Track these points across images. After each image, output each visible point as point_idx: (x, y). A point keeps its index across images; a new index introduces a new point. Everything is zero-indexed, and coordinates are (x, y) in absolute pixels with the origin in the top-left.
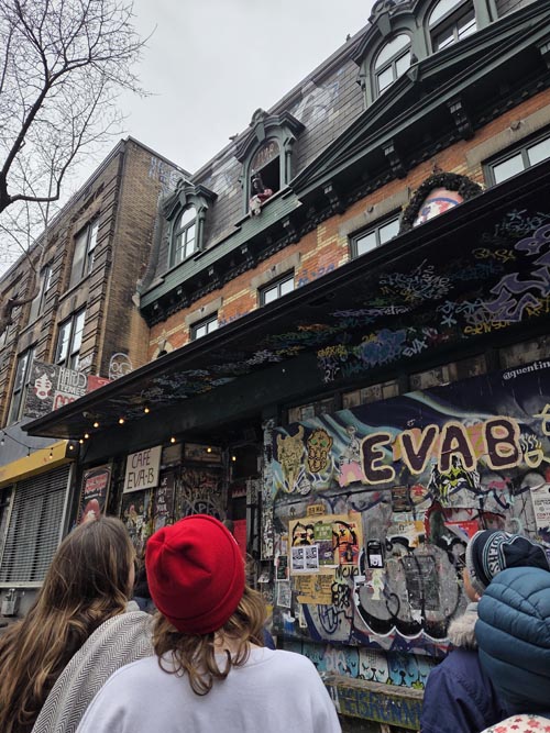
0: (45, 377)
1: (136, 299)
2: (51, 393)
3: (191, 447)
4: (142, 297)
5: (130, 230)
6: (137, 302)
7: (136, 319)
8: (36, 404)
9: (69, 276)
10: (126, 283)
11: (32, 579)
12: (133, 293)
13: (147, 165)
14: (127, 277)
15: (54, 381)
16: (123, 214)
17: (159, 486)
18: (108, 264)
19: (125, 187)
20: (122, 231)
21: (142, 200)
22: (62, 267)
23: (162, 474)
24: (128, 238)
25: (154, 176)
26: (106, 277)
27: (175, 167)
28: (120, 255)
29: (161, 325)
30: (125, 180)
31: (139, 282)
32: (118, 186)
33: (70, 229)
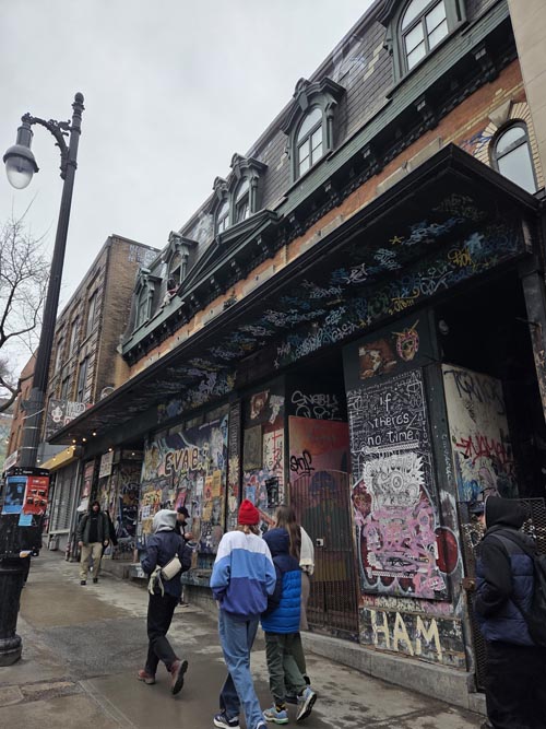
0: (58, 408)
1: (119, 349)
2: (62, 418)
3: (126, 452)
4: (124, 347)
5: (116, 302)
6: (120, 352)
7: (120, 363)
8: (54, 425)
9: (86, 329)
10: (112, 338)
11: (66, 528)
12: (117, 345)
13: (127, 252)
14: (113, 335)
15: (64, 410)
16: (109, 292)
17: (112, 474)
18: (100, 328)
19: (111, 272)
20: (109, 302)
21: (122, 278)
22: (82, 323)
23: (113, 467)
24: (114, 308)
25: (132, 258)
26: (99, 336)
27: (148, 248)
28: (108, 319)
29: (135, 366)
30: (111, 266)
31: (122, 337)
32: (107, 271)
33: (87, 295)
